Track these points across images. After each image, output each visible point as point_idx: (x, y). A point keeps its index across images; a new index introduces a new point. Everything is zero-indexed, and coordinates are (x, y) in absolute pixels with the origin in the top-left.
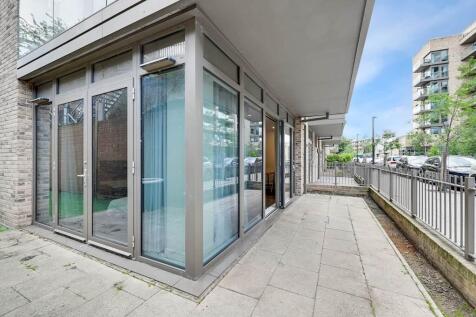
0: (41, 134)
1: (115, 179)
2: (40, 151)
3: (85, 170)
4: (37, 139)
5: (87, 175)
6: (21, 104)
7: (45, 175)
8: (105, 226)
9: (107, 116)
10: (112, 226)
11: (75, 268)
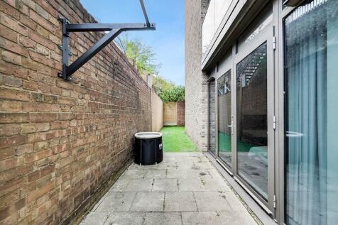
0: (211, 100)
1: (254, 128)
2: (211, 109)
3: (232, 122)
4: (209, 102)
5: (234, 126)
6: (203, 84)
7: (213, 123)
8: (246, 166)
9: (248, 84)
10: (252, 168)
11: (224, 197)
